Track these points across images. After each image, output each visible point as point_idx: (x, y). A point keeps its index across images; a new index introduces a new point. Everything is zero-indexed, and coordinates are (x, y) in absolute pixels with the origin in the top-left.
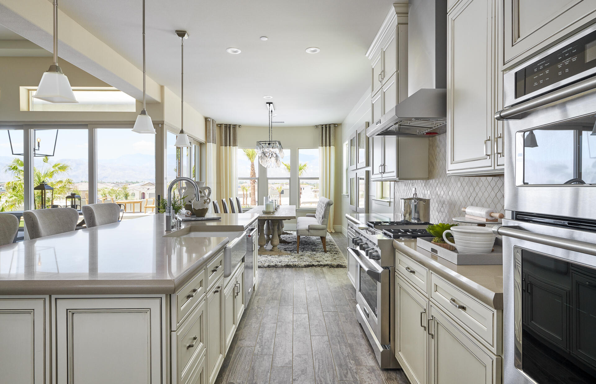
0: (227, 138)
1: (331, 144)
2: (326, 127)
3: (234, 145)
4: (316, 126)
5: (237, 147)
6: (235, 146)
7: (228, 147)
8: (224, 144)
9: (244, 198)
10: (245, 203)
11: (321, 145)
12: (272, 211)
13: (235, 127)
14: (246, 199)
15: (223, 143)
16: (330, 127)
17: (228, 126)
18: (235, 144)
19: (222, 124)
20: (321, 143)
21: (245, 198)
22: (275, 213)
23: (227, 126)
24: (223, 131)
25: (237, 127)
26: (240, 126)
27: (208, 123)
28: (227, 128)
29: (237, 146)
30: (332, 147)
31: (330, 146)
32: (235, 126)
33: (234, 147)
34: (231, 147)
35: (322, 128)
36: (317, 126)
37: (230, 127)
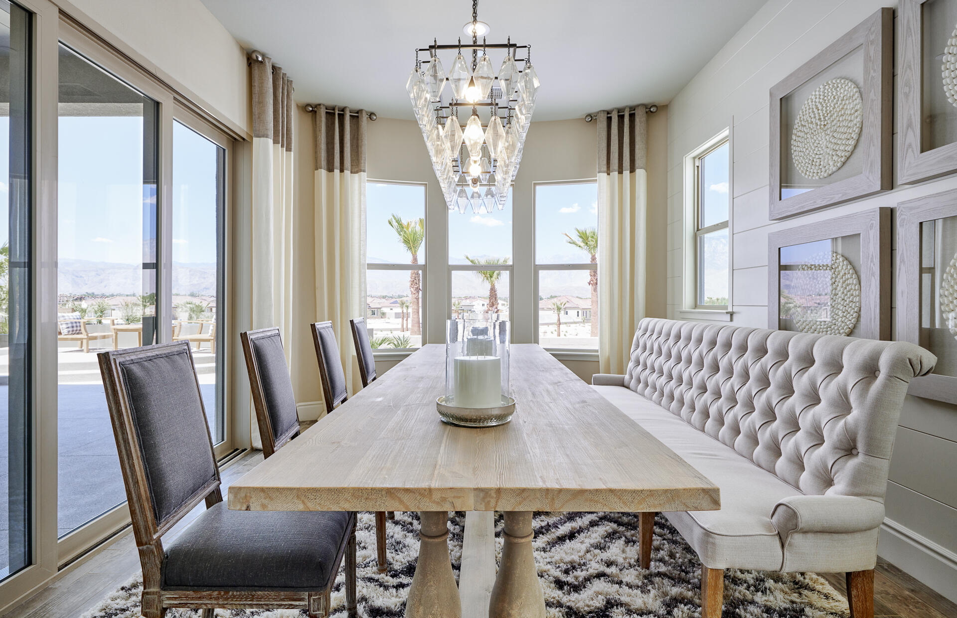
0: (333, 148)
1: (638, 162)
2: (621, 118)
3: (356, 170)
4: (590, 115)
5: (362, 173)
6: (357, 172)
7: (337, 171)
8: (323, 163)
9: (403, 319)
10: (405, 327)
11: (605, 168)
12: (496, 412)
13: (358, 117)
14: (407, 320)
15: (321, 161)
16: (632, 116)
17: (337, 112)
18: (357, 168)
19: (320, 105)
20: (605, 162)
21: (405, 319)
22: (509, 419)
23: (334, 114)
24: (321, 126)
25: (364, 118)
26: (371, 115)
27: (256, 72)
28: (334, 119)
29: (364, 171)
30: (640, 173)
31: (632, 170)
32: (356, 116)
33: (356, 175)
34: (347, 173)
35: (609, 119)
36: (591, 118)
37: (341, 117)
